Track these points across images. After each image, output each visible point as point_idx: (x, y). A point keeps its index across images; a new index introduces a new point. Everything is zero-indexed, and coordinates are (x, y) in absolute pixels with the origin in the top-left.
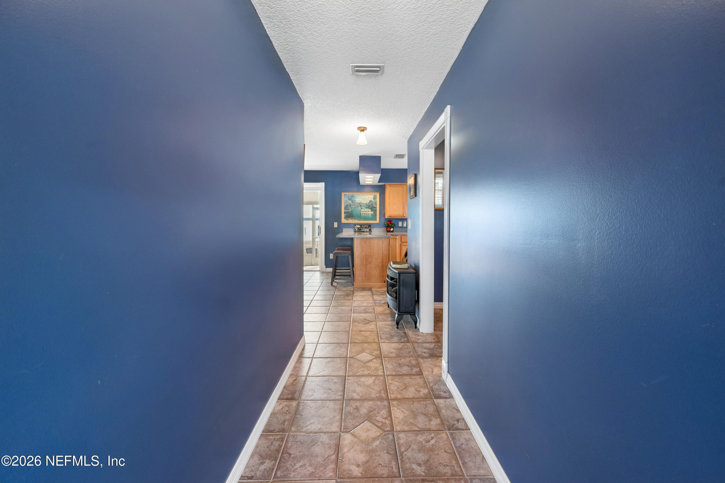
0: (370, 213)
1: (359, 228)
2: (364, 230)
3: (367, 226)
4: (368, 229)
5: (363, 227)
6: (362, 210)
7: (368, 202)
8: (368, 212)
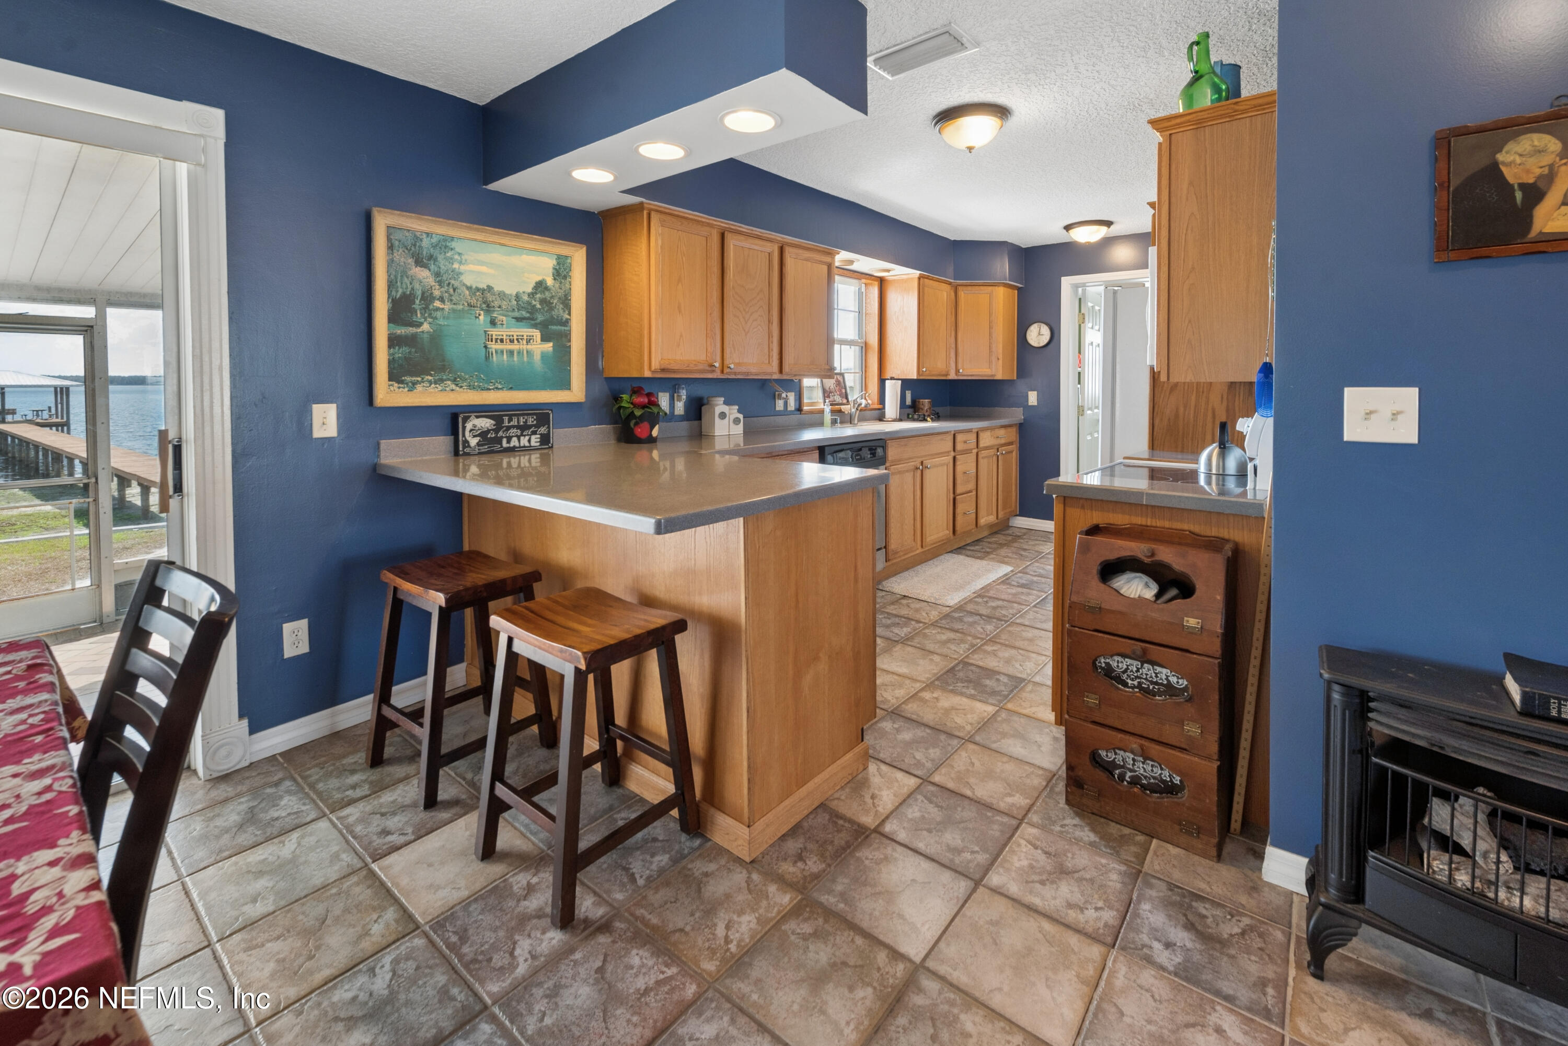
0: (540, 348)
1: (488, 431)
2: (514, 442)
3: (531, 421)
4: (534, 433)
5: (508, 428)
6: (495, 332)
7: (529, 290)
8: (528, 341)
